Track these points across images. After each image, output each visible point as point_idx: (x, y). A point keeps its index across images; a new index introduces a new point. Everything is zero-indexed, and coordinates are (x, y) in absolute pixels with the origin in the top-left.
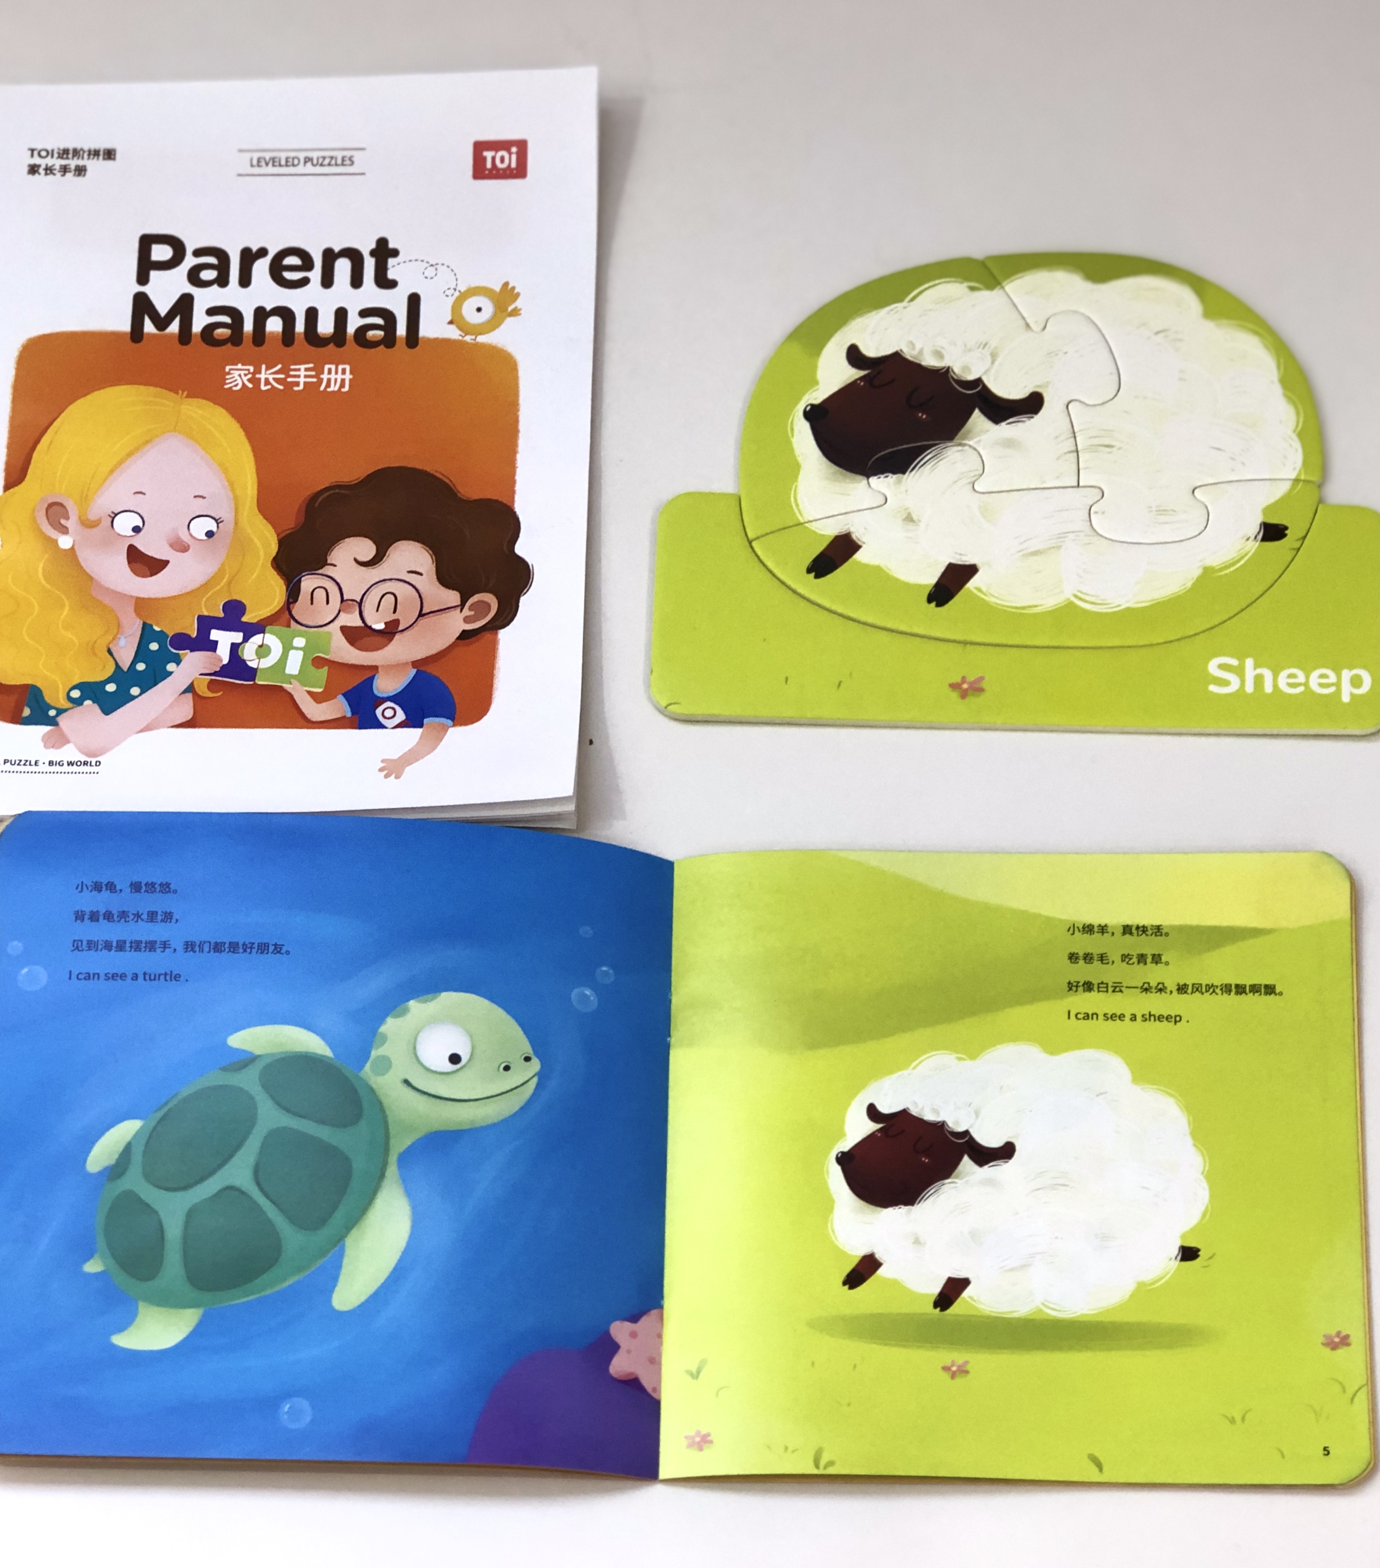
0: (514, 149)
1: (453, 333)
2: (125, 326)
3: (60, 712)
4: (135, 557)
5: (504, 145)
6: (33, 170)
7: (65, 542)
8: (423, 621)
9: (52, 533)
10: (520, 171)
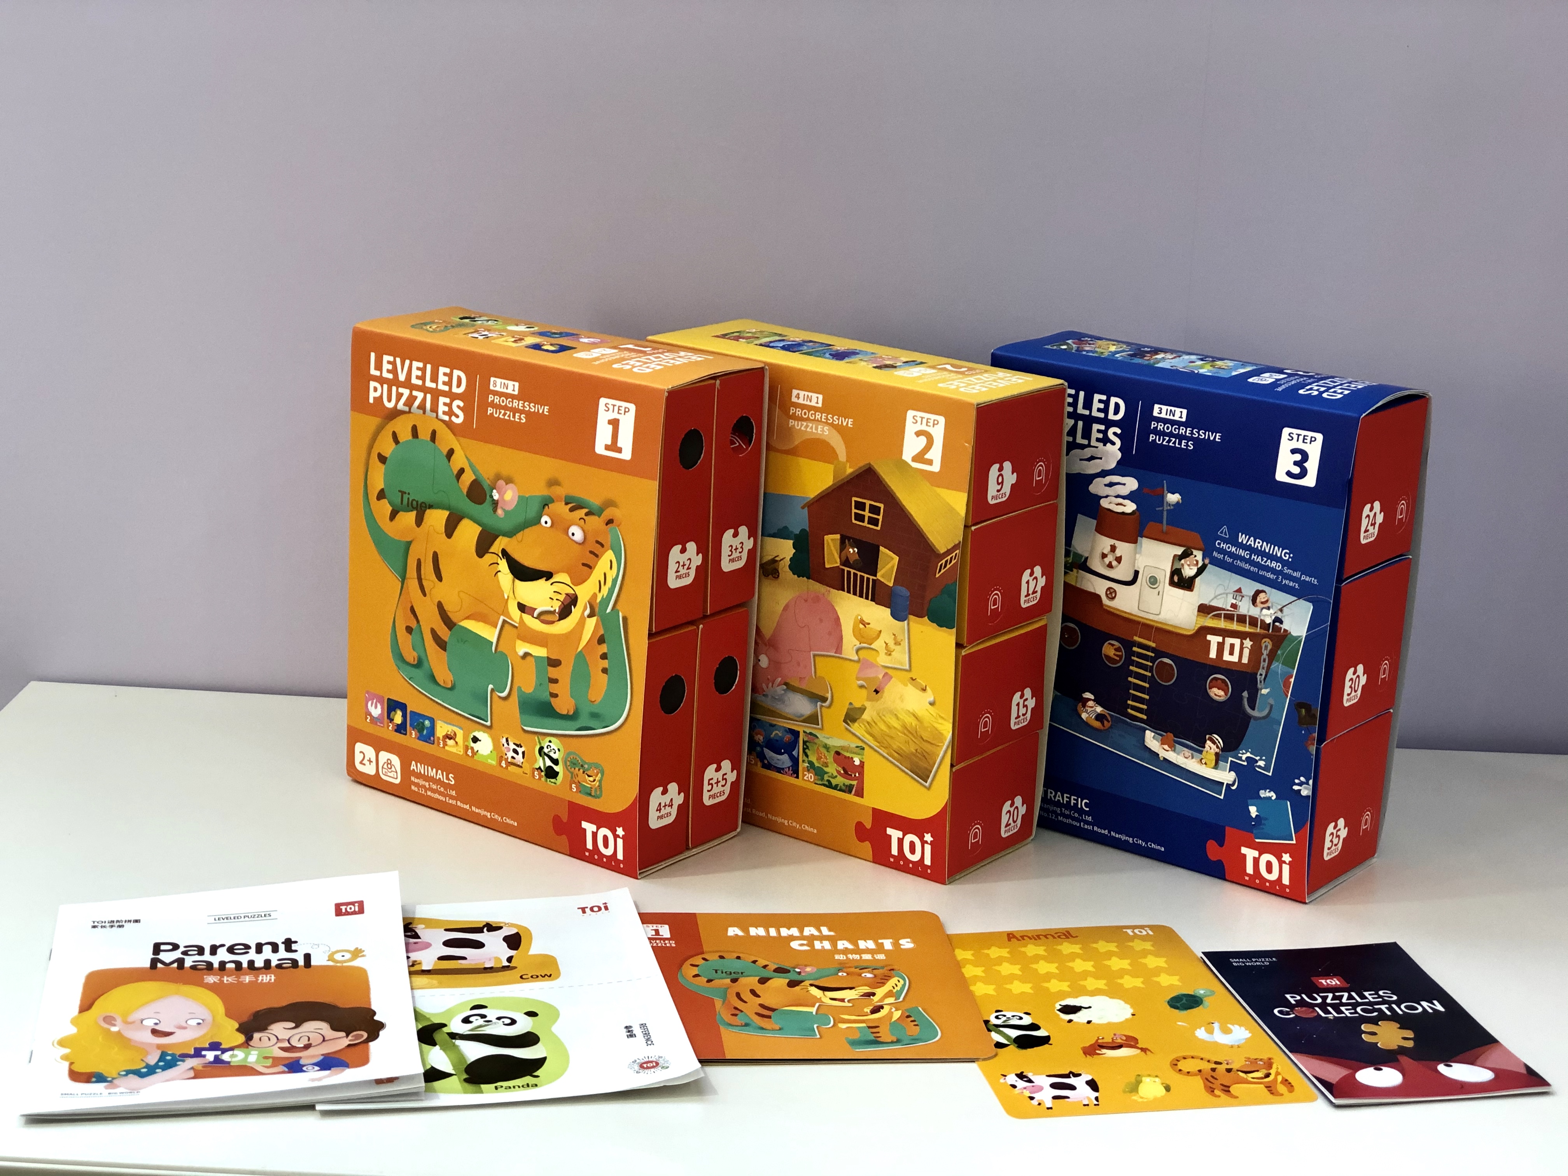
0: (357, 904)
1: (331, 963)
2: (148, 965)
3: (113, 1079)
4: (155, 1032)
5: (353, 903)
6: (94, 927)
7: (114, 1029)
8: (324, 1043)
9: (106, 1026)
10: (361, 911)
